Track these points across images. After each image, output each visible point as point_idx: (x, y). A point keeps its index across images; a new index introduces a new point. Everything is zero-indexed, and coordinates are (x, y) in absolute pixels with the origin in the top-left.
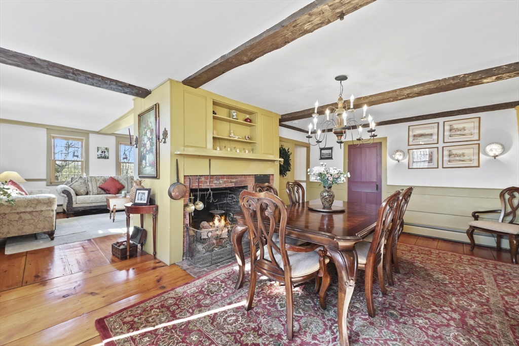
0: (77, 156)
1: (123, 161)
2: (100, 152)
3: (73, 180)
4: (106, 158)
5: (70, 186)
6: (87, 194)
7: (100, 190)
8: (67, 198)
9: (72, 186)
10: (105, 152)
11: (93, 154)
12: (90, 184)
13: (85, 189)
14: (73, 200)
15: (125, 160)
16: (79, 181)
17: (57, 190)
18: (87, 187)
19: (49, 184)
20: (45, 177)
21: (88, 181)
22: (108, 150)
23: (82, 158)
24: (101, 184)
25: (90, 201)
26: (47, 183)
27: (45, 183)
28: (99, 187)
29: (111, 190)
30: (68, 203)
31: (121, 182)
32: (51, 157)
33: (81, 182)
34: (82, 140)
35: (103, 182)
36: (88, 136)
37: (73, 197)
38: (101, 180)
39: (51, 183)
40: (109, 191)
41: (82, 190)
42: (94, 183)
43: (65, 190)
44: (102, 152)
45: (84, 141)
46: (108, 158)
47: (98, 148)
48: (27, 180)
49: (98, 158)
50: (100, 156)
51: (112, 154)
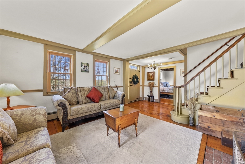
0: (67, 70)
1: (97, 74)
2: (83, 67)
3: (66, 90)
4: (87, 71)
5: (64, 97)
6: (78, 103)
7: (87, 99)
8: (63, 111)
9: (66, 97)
10: (86, 67)
11: (79, 68)
12: (79, 94)
13: (76, 99)
14: (68, 112)
15: (98, 74)
16: (71, 92)
17: (52, 101)
18: (77, 97)
19: (46, 94)
20: (42, 88)
21: (78, 91)
22: (88, 65)
23: (71, 71)
24: (88, 94)
25: (82, 112)
26: (44, 93)
27: (42, 93)
28: (87, 97)
29: (96, 99)
30: (63, 116)
31: (100, 91)
32: (47, 70)
33: (72, 93)
34: (71, 56)
35: (89, 92)
36: (75, 53)
37: (68, 109)
38: (87, 90)
39: (47, 93)
40: (94, 100)
41: (74, 100)
42: (83, 93)
43: (61, 103)
44: (85, 67)
45: (72, 57)
46: (88, 72)
47: (82, 63)
48: (24, 91)
49: (82, 71)
50: (83, 70)
51: (91, 69)
